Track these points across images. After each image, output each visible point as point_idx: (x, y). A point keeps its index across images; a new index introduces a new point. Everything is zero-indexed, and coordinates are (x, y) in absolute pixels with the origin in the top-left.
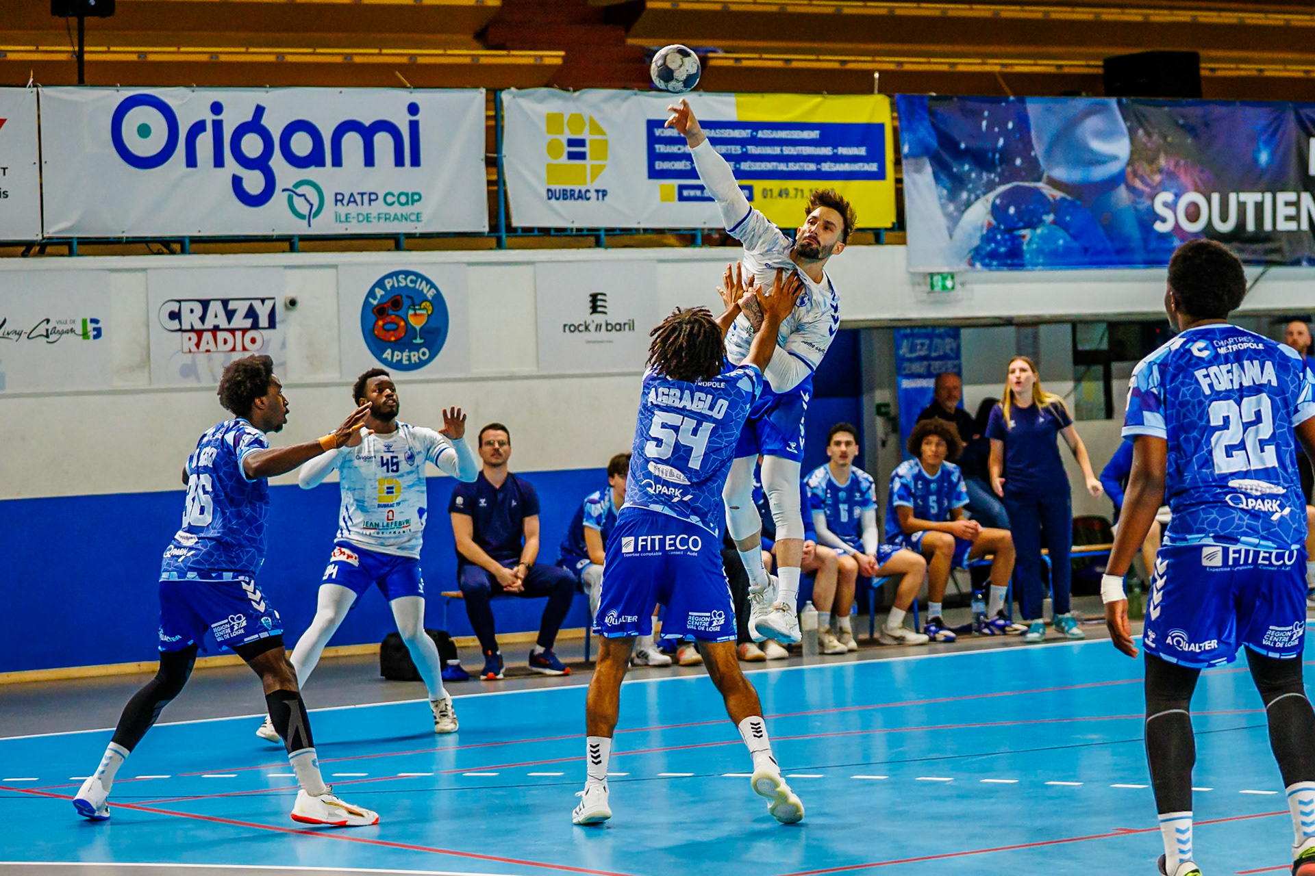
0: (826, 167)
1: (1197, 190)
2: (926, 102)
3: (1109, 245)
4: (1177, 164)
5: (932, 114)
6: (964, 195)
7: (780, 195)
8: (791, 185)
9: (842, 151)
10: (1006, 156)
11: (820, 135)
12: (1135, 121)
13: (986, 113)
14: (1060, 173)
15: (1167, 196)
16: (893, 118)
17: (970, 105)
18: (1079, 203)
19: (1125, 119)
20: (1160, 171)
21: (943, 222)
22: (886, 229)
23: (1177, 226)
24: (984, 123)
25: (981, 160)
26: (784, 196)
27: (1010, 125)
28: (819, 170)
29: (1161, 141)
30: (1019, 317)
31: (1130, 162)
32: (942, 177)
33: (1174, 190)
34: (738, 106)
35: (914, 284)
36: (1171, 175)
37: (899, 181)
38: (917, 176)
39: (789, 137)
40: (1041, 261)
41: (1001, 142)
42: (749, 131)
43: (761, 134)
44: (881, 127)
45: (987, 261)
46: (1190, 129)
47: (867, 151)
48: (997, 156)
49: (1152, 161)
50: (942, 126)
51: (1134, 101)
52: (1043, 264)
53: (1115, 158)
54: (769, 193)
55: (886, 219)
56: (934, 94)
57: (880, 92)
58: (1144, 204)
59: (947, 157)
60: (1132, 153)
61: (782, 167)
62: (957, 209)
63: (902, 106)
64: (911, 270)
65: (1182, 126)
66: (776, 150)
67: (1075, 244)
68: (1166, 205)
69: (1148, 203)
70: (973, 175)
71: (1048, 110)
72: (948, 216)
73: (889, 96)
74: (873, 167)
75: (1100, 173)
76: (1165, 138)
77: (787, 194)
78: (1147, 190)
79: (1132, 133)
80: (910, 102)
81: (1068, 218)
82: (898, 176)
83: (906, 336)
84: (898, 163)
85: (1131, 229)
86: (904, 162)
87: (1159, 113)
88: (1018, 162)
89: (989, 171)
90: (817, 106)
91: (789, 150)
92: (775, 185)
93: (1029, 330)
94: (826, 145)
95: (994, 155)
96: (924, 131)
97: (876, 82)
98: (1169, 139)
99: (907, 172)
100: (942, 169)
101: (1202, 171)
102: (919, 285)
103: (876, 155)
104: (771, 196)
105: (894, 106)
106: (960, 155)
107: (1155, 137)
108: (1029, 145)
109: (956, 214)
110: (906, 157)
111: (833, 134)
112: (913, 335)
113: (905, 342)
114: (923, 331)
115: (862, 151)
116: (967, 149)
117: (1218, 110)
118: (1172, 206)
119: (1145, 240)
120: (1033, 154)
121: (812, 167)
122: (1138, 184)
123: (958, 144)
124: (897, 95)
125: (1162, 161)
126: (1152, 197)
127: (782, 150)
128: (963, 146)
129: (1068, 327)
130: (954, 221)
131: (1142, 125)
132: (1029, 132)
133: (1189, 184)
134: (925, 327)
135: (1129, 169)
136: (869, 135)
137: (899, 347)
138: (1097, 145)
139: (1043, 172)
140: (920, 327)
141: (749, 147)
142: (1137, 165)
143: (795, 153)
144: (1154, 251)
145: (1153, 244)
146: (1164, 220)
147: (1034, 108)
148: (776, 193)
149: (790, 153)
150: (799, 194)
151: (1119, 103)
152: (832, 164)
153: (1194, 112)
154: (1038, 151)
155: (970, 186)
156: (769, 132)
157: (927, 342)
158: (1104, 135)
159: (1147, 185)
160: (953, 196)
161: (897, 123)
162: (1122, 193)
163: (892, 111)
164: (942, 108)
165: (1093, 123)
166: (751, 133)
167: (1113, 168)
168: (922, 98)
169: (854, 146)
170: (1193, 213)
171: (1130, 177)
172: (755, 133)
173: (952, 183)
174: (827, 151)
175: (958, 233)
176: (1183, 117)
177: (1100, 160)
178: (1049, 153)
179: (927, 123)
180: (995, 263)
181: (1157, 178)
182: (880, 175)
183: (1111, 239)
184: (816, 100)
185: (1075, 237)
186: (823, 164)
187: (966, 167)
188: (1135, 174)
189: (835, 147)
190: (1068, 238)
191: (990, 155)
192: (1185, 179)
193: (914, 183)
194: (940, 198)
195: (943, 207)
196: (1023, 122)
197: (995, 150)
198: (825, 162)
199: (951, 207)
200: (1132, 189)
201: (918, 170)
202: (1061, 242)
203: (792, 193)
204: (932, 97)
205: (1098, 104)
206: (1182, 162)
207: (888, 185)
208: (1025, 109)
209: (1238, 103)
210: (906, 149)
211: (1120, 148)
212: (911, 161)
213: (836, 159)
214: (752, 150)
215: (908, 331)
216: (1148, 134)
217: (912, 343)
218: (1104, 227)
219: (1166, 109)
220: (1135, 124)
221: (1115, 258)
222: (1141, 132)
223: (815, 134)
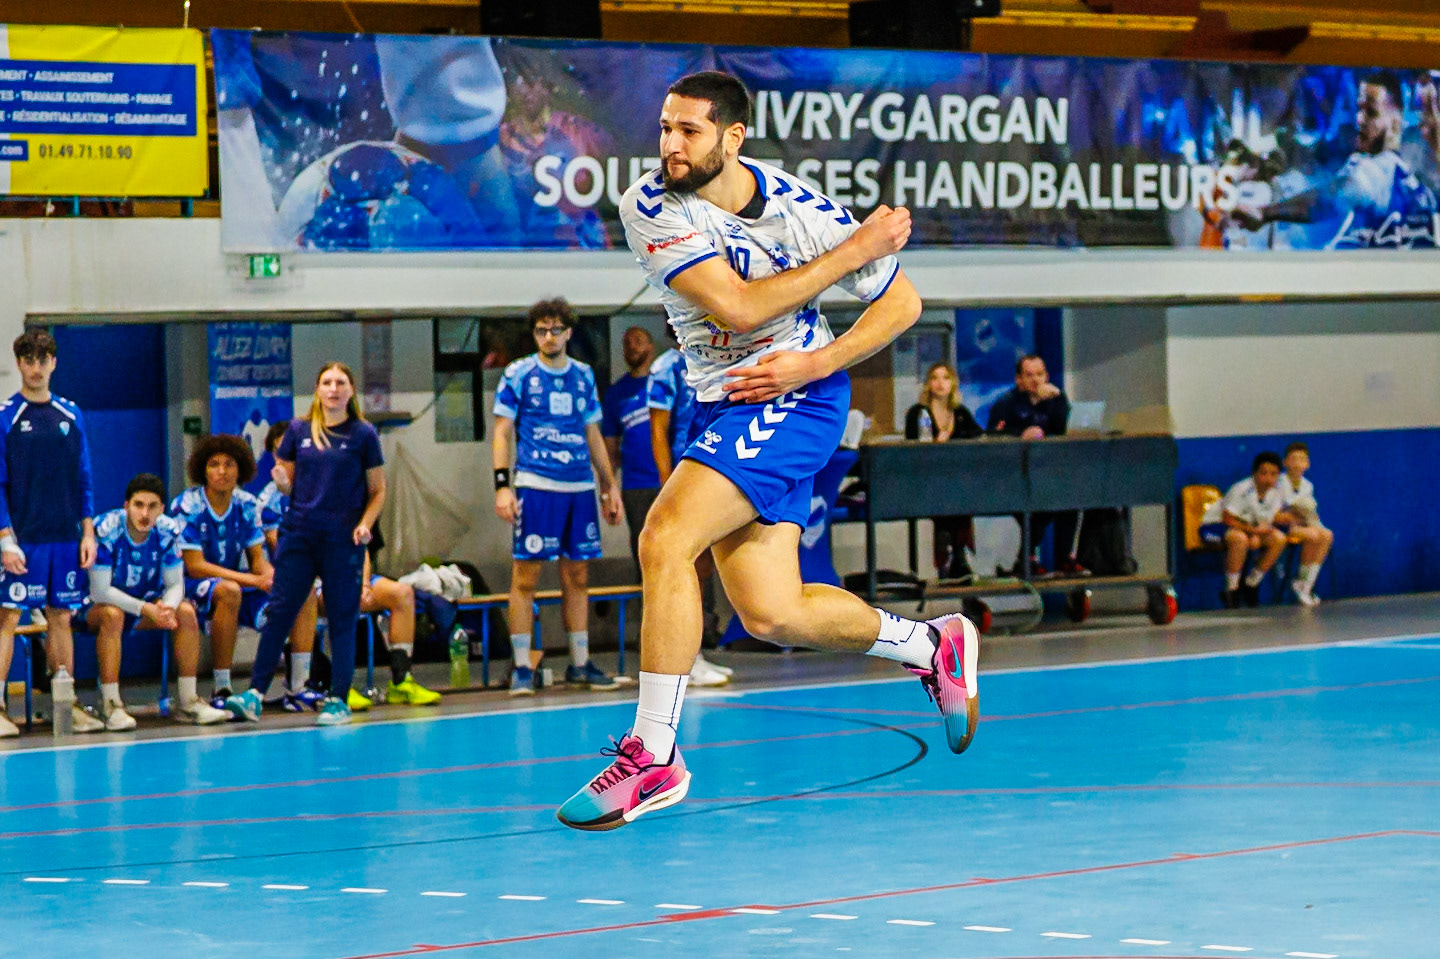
0: (121, 118)
1: (590, 154)
2: (250, 39)
3: (477, 220)
4: (565, 121)
5: (256, 53)
6: (295, 157)
7: (62, 153)
8: (76, 140)
9: (143, 99)
10: (349, 108)
11: (114, 78)
12: (513, 67)
13: (325, 54)
14: (417, 130)
15: (551, 161)
16: (206, 59)
17: (306, 43)
18: (440, 168)
19: (501, 64)
20: (544, 129)
21: (266, 190)
22: (196, 198)
23: (564, 199)
24: (322, 66)
25: (317, 112)
26: (67, 154)
27: (355, 70)
28: (111, 123)
29: (545, 92)
30: (362, 310)
31: (505, 118)
32: (268, 133)
33: (561, 154)
34: (11, 40)
35: (229, 268)
36: (557, 135)
37: (213, 138)
38: (235, 132)
39: (75, 80)
40: (391, 240)
41: (343, 90)
42: (24, 72)
43: (39, 76)
44: (191, 69)
45: (322, 239)
46: (580, 77)
47: (174, 99)
48: (338, 108)
49: (534, 116)
50: (268, 70)
51: (512, 42)
52: (394, 245)
53: (486, 112)
54: (48, 151)
55: (197, 186)
56: (259, 29)
57: (191, 25)
58: (521, 172)
59: (275, 110)
60: (509, 106)
61: (65, 118)
62: (286, 173)
63: (219, 42)
64: (227, 250)
65: (573, 74)
66: (58, 97)
67: (436, 221)
68: (550, 171)
69: (528, 169)
70: (307, 131)
71: (403, 50)
72: (275, 182)
73: (202, 30)
74: (180, 120)
75: (467, 131)
76: (550, 86)
77: (71, 153)
78: (527, 152)
79: (508, 80)
80: (228, 37)
81: (426, 187)
82: (212, 132)
83: (221, 333)
84: (211, 114)
85: (505, 200)
86: (220, 115)
87: (544, 57)
88: (364, 115)
89: (327, 126)
90: (112, 41)
91: (73, 97)
92: (56, 140)
93: (379, 328)
94: (121, 91)
95: (334, 106)
96: (246, 78)
97: (187, 13)
98: (556, 89)
99: (223, 127)
100: (267, 123)
101: (597, 131)
102: (236, 269)
103: (185, 104)
104: (51, 155)
105: (208, 43)
106: (291, 106)
107: (538, 87)
108: (378, 95)
109: (284, 179)
110: (222, 107)
111: (130, 77)
112: (230, 332)
113: (220, 340)
114: (243, 327)
115: (166, 99)
116: (299, 100)
117: (618, 55)
118: (558, 174)
119: (524, 216)
120: (383, 105)
121: (103, 118)
122: (516, 145)
123: (287, 93)
124: (212, 30)
125: (547, 117)
126: (533, 163)
127: (65, 97)
128: (294, 94)
129: (429, 323)
130: (281, 188)
131: (521, 73)
132: (378, 76)
133: (580, 146)
134: (247, 322)
135: (504, 126)
136: (175, 79)
137: (212, 347)
138: (465, 96)
139: (395, 131)
140: (240, 322)
141: (23, 93)
142: (514, 122)
143: (82, 101)
144: (534, 230)
145: (533, 221)
146: (547, 191)
147: (386, 48)
148: (56, 149)
149: (76, 101)
150: (86, 152)
151: (493, 43)
152: (129, 116)
153: (585, 55)
154: (390, 101)
155: (303, 145)
156: (50, 73)
157: (249, 340)
158: (474, 83)
159: (527, 146)
160: (280, 157)
161: (211, 64)
162: (495, 155)
163: (205, 49)
164: (269, 47)
165: (459, 68)
166: (27, 75)
167: (484, 125)
168: (245, 33)
169: (156, 93)
170: (584, 183)
171: (505, 138)
172: (31, 75)
173: (281, 142)
174: (122, 98)
175: (285, 203)
176: (574, 61)
177: (465, 114)
178: (403, 105)
179: (250, 65)
180: (332, 242)
181: (540, 138)
182: (189, 130)
183: (480, 213)
184: (108, 34)
185: (434, 211)
186: (117, 115)
187: (299, 121)
188: (512, 132)
189: (132, 94)
190: (426, 212)
191: (329, 106)
192: (575, 140)
193: (232, 140)
194: (264, 160)
195: (268, 171)
196: (371, 67)
197: (335, 101)
198: (120, 112)
199: (278, 172)
200: (507, 151)
201: (238, 123)
202: (416, 217)
203: (77, 151)
204: (256, 32)
205: (466, 44)
206: (571, 119)
207: (200, 141)
208: (374, 48)
209: (643, 45)
210: (222, 97)
211: (493, 100)
212: (229, 113)
213: (133, 108)
214: (28, 96)
215: (225, 327)
216: (529, 83)
217: (230, 340)
218: (472, 200)
219: (553, 52)
220: (513, 71)
221: (484, 238)
222: (520, 80)
223: (106, 78)
